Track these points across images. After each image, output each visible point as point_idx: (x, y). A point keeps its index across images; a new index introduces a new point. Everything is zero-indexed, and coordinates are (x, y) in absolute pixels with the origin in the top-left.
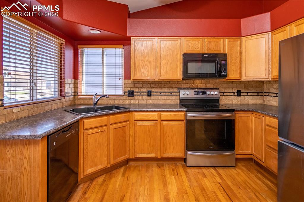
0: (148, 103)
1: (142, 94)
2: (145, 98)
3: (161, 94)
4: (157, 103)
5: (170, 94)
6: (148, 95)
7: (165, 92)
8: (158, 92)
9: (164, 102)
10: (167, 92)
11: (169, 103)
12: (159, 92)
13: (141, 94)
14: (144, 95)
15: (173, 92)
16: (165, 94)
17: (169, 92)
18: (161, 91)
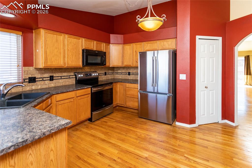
0: (51, 86)
1: (44, 79)
2: (48, 82)
4: (59, 86)
5: (68, 77)
6: (50, 80)
7: (65, 76)
8: (59, 77)
9: (64, 84)
10: (66, 76)
11: (68, 84)
12: (60, 77)
13: (43, 79)
14: (46, 80)
15: (71, 76)
16: (64, 77)
17: (68, 76)
18: (62, 76)
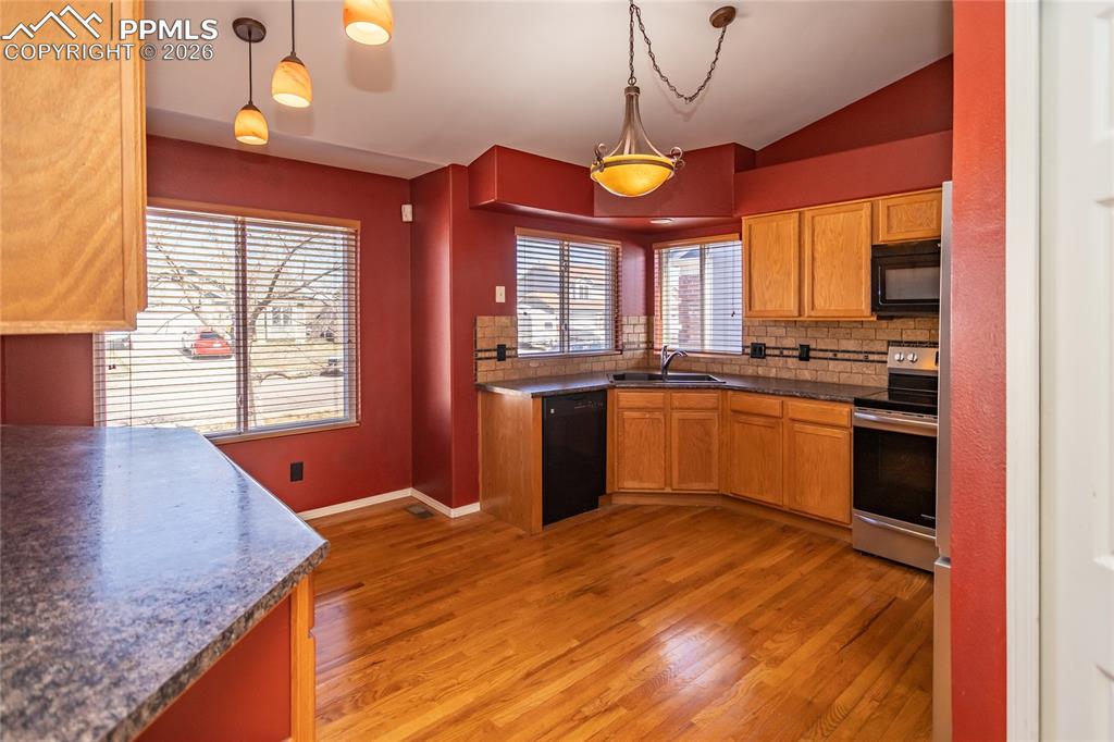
0: (801, 378)
1: (785, 352)
2: (793, 364)
3: (835, 355)
4: (825, 380)
5: (861, 357)
6: (801, 358)
7: (848, 352)
8: (827, 351)
9: (844, 379)
10: (854, 352)
11: (860, 383)
12: (831, 351)
13: (782, 353)
14: (789, 356)
15: (873, 353)
16: (846, 356)
17: (861, 352)
18: (836, 348)
